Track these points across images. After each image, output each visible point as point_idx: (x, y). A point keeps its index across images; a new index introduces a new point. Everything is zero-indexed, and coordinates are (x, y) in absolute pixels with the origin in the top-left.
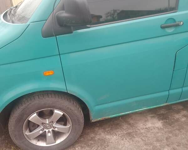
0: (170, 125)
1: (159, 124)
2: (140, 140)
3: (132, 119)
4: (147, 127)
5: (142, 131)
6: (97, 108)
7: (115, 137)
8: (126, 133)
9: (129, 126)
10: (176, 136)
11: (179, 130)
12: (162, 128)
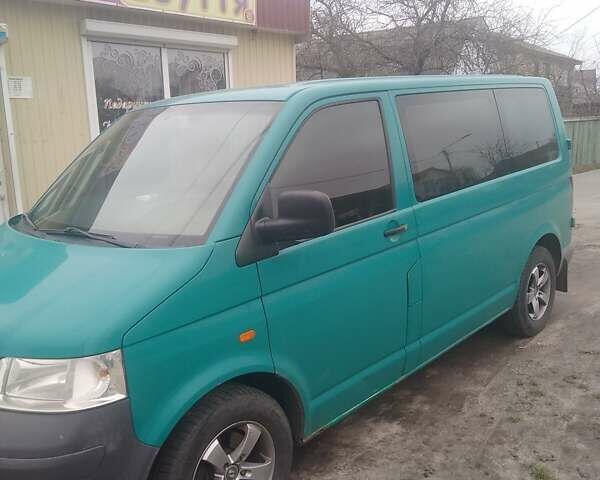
0: (414, 423)
1: (395, 428)
2: (387, 461)
3: (342, 437)
4: (380, 439)
5: (378, 447)
6: (319, 401)
7: (340, 473)
8: (352, 460)
9: (349, 449)
10: (434, 434)
11: (432, 424)
12: (404, 431)
